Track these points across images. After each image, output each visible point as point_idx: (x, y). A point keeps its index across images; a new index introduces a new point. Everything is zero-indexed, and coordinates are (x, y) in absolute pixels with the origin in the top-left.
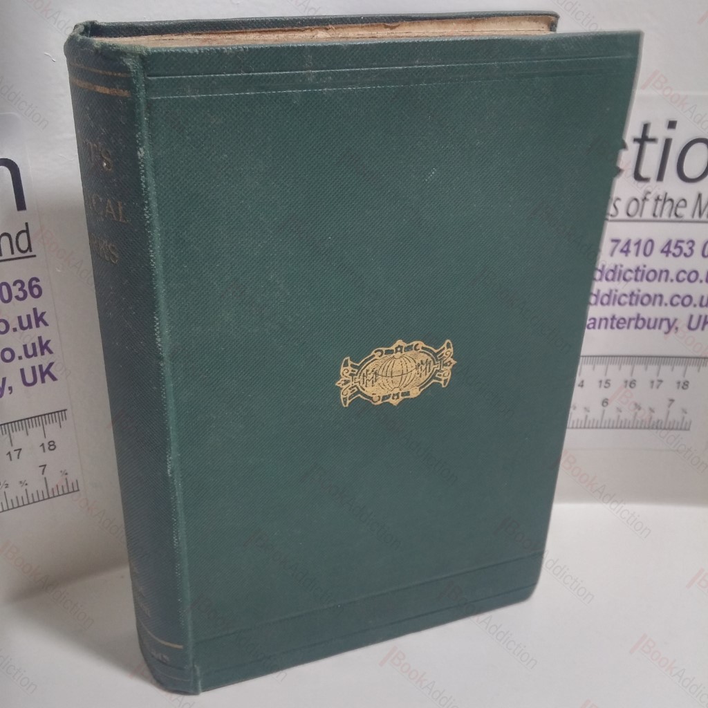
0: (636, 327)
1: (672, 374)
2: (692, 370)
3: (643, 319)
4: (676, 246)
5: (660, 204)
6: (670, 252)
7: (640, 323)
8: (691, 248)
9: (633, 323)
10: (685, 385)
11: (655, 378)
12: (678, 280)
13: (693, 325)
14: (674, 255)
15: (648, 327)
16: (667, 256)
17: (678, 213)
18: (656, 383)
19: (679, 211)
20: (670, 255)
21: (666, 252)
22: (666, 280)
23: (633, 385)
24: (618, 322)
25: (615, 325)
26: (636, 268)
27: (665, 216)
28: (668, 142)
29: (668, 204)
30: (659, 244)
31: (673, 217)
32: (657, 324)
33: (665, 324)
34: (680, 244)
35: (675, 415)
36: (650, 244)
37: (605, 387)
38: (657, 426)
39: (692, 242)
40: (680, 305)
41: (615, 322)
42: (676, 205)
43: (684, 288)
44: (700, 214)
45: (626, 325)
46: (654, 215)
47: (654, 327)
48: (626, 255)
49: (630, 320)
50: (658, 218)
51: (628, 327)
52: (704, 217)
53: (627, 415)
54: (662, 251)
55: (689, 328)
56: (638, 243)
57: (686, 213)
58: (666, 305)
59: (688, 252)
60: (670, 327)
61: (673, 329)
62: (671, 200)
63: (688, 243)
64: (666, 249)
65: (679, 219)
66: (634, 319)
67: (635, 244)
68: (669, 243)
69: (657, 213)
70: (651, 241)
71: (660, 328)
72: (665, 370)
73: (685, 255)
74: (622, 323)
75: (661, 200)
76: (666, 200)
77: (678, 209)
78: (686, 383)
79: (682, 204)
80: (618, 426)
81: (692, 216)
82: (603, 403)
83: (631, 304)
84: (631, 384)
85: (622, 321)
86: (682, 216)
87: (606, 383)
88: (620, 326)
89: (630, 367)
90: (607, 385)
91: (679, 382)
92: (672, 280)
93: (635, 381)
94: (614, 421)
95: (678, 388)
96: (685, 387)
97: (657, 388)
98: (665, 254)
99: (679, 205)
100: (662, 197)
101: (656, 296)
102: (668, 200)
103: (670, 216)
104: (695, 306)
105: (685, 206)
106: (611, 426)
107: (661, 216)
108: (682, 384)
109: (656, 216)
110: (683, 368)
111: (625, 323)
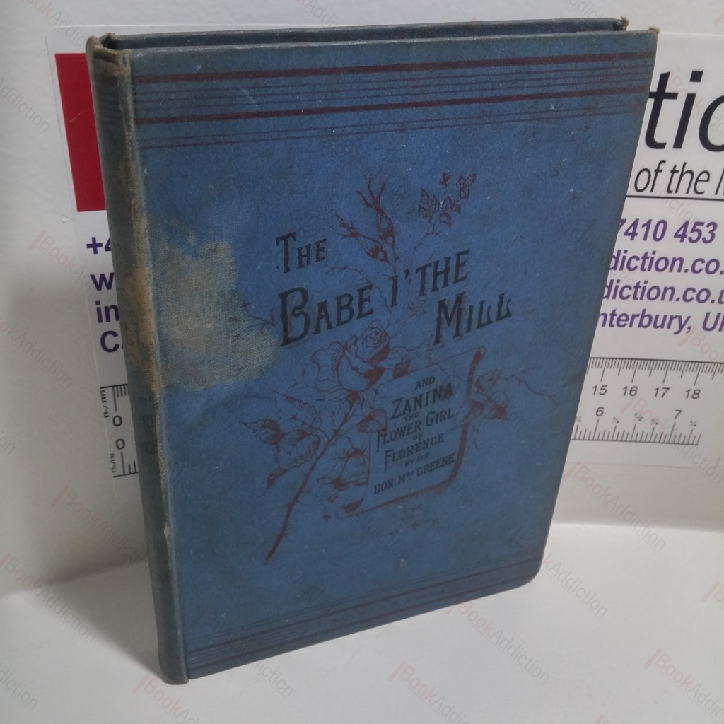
0: (640, 325)
1: (680, 381)
2: (705, 377)
3: (650, 317)
4: (693, 231)
5: (677, 176)
6: (686, 236)
7: (646, 321)
8: (711, 232)
9: (637, 320)
10: (697, 394)
11: (661, 386)
12: (694, 271)
13: (710, 324)
14: (690, 240)
15: (655, 326)
16: (682, 241)
17: (699, 190)
18: (661, 391)
19: (701, 186)
20: (686, 240)
21: (681, 236)
22: (679, 271)
23: (633, 393)
24: (619, 320)
25: (614, 322)
26: (643, 255)
27: (682, 192)
28: (691, 98)
30: (673, 228)
31: (692, 194)
32: (666, 322)
33: (675, 323)
34: (698, 227)
35: (683, 428)
36: (662, 225)
37: (601, 394)
38: (660, 440)
39: (715, 225)
40: (695, 300)
41: (615, 318)
42: (697, 179)
43: (701, 281)
45: (628, 323)
46: (669, 191)
47: (662, 326)
48: (632, 239)
49: (634, 316)
50: (673, 195)
51: (631, 326)
53: (626, 426)
54: (676, 235)
55: (705, 328)
56: (648, 224)
57: (708, 189)
58: (678, 300)
59: (708, 237)
60: (681, 327)
61: (685, 329)
62: (691, 172)
63: (708, 226)
64: (681, 233)
65: (700, 197)
66: (638, 315)
67: (643, 226)
68: (686, 225)
69: (673, 188)
70: (664, 222)
71: (669, 327)
72: (673, 375)
73: (705, 241)
74: (624, 320)
75: (677, 172)
76: (685, 171)
77: (698, 183)
78: (697, 392)
79: (704, 177)
80: (615, 438)
81: (716, 193)
82: (597, 411)
83: (635, 298)
84: (631, 391)
85: (624, 318)
86: (702, 193)
87: (602, 389)
88: (622, 323)
89: (631, 372)
90: (603, 392)
91: (689, 391)
92: (686, 271)
93: (636, 387)
94: (609, 433)
95: (687, 397)
96: (696, 396)
97: (663, 396)
98: (680, 239)
99: (700, 179)
100: (679, 168)
101: (666, 289)
102: (687, 172)
103: (688, 192)
104: (713, 302)
105: (708, 180)
106: (605, 438)
107: (676, 192)
108: (691, 393)
109: (671, 192)
110: (695, 374)
111: (627, 320)
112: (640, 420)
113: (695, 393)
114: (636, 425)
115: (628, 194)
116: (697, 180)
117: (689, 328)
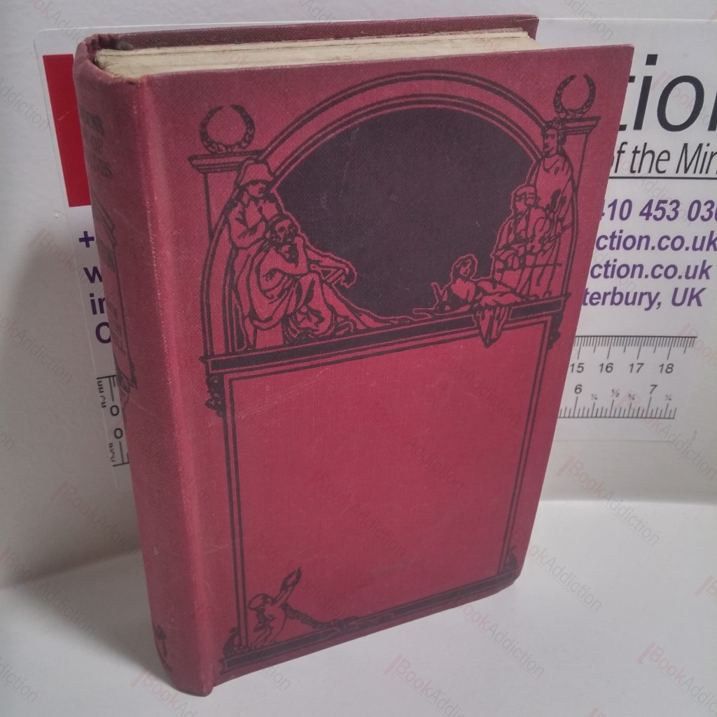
0: (612, 303)
1: (653, 357)
2: (677, 351)
3: (621, 294)
4: (657, 209)
5: (639, 156)
6: (651, 214)
7: (617, 298)
8: (675, 210)
9: (609, 298)
10: (670, 368)
11: (635, 362)
12: (660, 248)
13: (679, 299)
14: (655, 218)
15: (627, 303)
16: (647, 219)
17: (661, 169)
18: (636, 367)
19: (662, 166)
20: (651, 218)
21: (646, 214)
22: (646, 248)
23: (609, 369)
24: (592, 298)
26: (611, 234)
27: (644, 172)
28: (647, 81)
29: (649, 156)
30: (638, 207)
31: (653, 173)
32: (637, 299)
33: (645, 299)
34: (661, 205)
35: (659, 403)
36: (627, 205)
37: (578, 372)
38: (638, 415)
39: (677, 202)
40: (663, 277)
42: (659, 158)
43: (668, 257)
44: (686, 170)
45: (601, 301)
46: (632, 171)
47: (633, 303)
49: (606, 294)
50: (637, 174)
51: (603, 303)
52: (690, 173)
53: (604, 402)
54: (642, 214)
55: (674, 303)
56: (614, 204)
57: (669, 167)
58: (647, 276)
59: (672, 215)
60: (651, 303)
61: (655, 305)
62: (652, 152)
63: (671, 204)
64: (646, 211)
65: (661, 174)
66: (609, 293)
67: (610, 206)
68: (650, 204)
69: (636, 168)
70: (629, 201)
71: (639, 304)
72: (647, 351)
73: (668, 218)
74: (596, 299)
75: (639, 152)
76: (646, 152)
77: (660, 162)
78: (670, 366)
79: (665, 156)
80: (594, 415)
81: (677, 172)
82: (576, 389)
83: (606, 277)
84: (607, 367)
85: (596, 296)
86: (664, 172)
87: (579, 367)
88: (594, 301)
89: (606, 349)
90: (580, 369)
91: (662, 365)
92: (653, 248)
93: (612, 364)
94: (589, 410)
95: (661, 371)
96: (669, 370)
97: (638, 372)
98: (645, 217)
99: (661, 158)
100: (640, 149)
101: (635, 267)
102: (648, 152)
103: (650, 172)
104: (680, 277)
105: (668, 159)
106: (585, 415)
107: (639, 171)
108: (665, 367)
109: (634, 172)
110: (667, 349)
111: (599, 298)
112: (617, 396)
113: (668, 368)
114: (613, 401)
115: (611, 175)
116: (658, 160)
117: (659, 304)
